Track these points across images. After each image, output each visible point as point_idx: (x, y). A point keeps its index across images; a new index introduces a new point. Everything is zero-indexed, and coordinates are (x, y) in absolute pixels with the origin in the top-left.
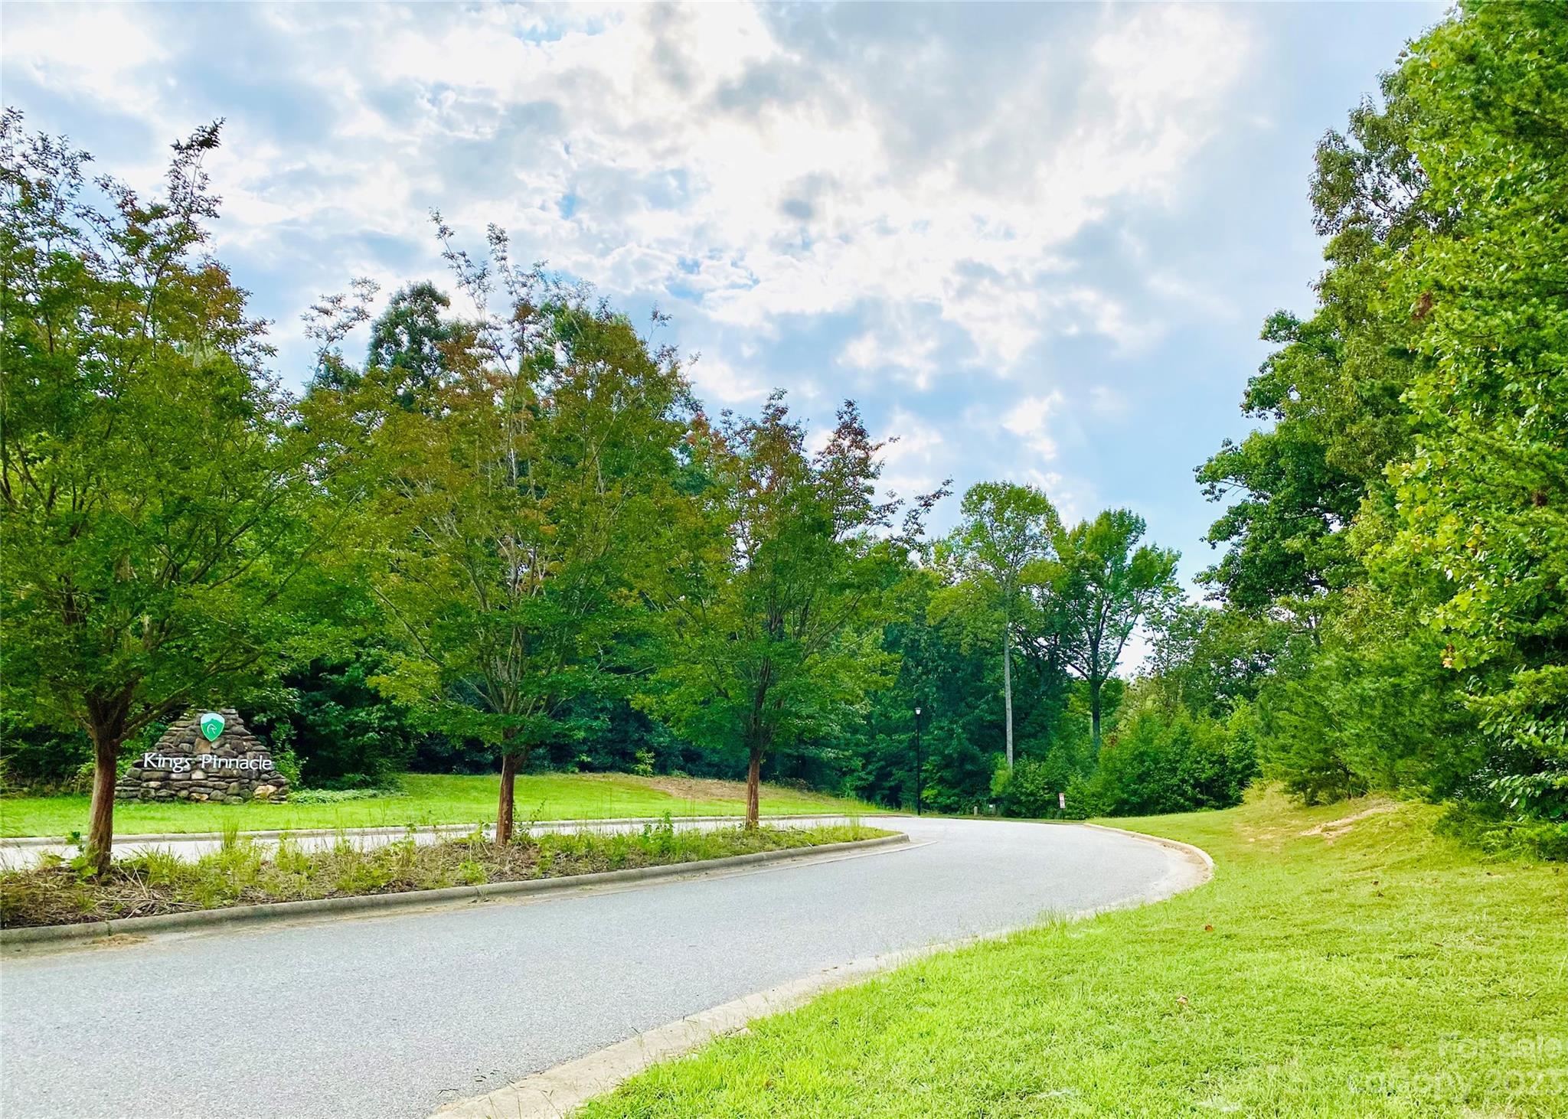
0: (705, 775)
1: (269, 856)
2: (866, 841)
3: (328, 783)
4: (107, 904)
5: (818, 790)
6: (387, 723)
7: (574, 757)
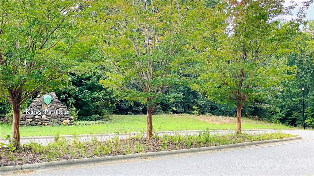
0: (219, 114)
1: (71, 143)
2: (285, 139)
3: (87, 119)
4: (20, 159)
5: (263, 120)
6: (105, 97)
7: (170, 109)
